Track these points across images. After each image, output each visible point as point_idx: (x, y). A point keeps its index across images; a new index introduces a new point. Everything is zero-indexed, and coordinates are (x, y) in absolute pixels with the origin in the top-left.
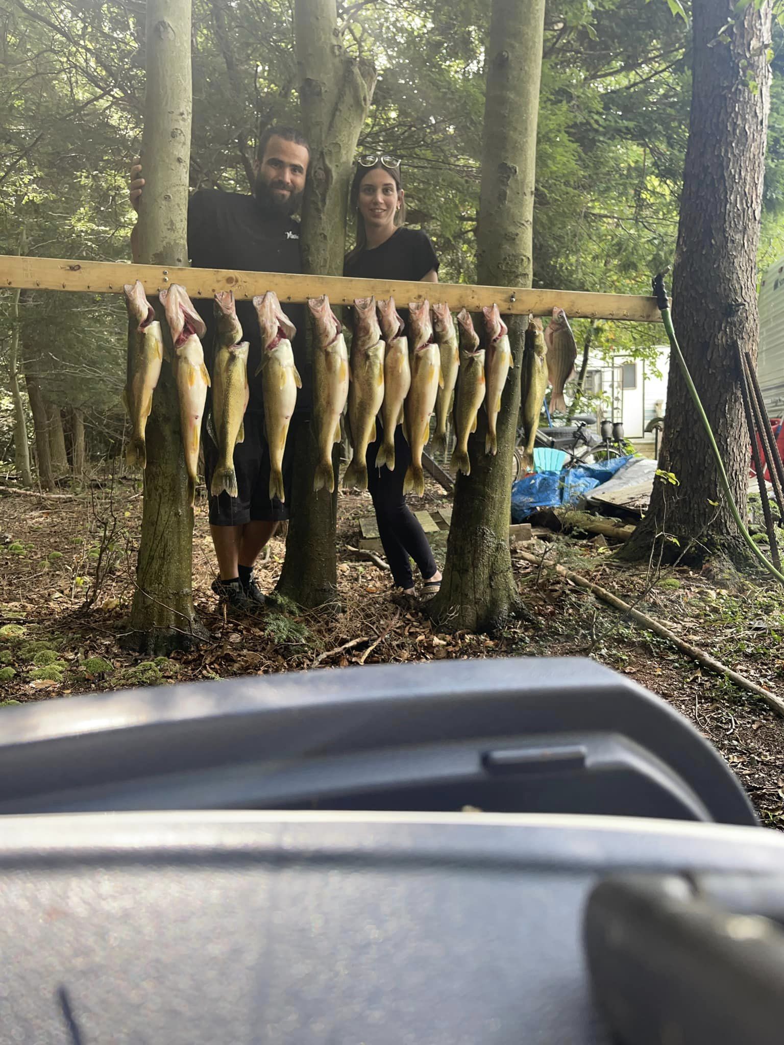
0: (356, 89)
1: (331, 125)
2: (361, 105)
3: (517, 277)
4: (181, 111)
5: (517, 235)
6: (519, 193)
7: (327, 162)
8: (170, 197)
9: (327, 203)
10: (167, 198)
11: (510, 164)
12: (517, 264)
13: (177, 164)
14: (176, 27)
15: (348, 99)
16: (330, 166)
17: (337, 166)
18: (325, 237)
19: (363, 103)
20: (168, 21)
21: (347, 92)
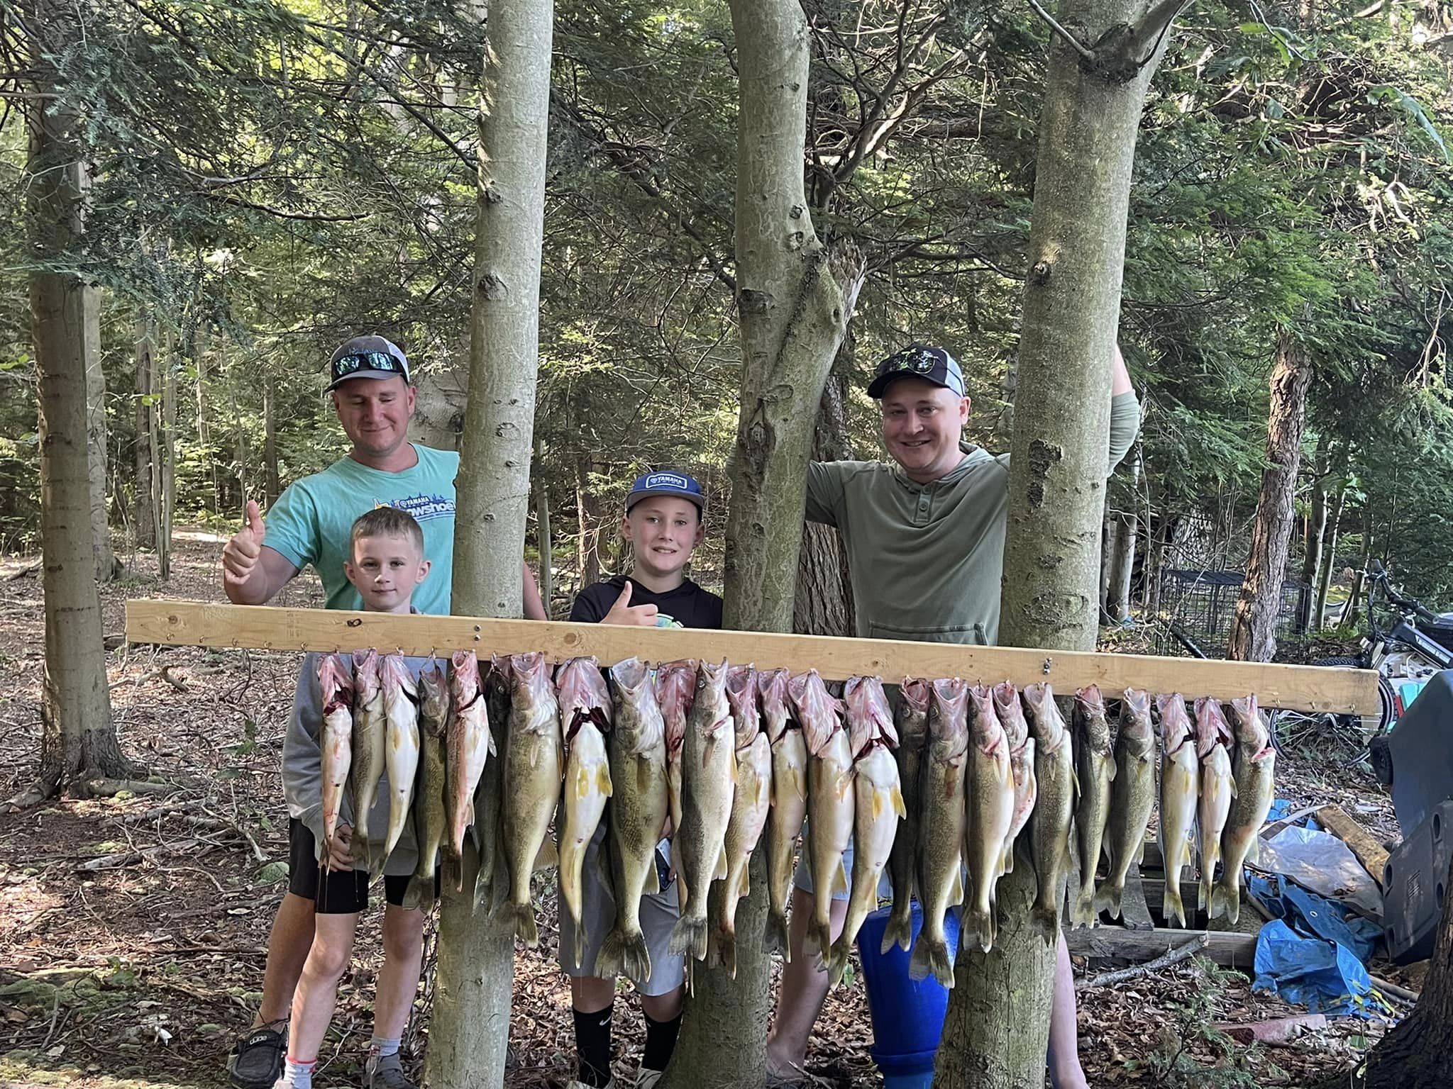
0: (822, 298)
1: (779, 357)
2: (830, 323)
3: (1057, 630)
4: (514, 397)
5: (1060, 560)
6: (1068, 490)
7: (768, 416)
8: (492, 517)
9: (766, 476)
10: (488, 519)
11: (1049, 443)
12: (1056, 610)
13: (505, 469)
14: (510, 279)
15: (810, 316)
16: (772, 421)
17: (785, 420)
18: (761, 529)
19: (833, 319)
20: (496, 273)
21: (808, 306)
